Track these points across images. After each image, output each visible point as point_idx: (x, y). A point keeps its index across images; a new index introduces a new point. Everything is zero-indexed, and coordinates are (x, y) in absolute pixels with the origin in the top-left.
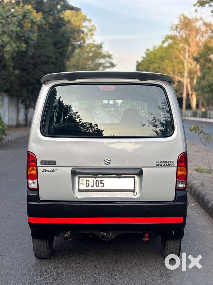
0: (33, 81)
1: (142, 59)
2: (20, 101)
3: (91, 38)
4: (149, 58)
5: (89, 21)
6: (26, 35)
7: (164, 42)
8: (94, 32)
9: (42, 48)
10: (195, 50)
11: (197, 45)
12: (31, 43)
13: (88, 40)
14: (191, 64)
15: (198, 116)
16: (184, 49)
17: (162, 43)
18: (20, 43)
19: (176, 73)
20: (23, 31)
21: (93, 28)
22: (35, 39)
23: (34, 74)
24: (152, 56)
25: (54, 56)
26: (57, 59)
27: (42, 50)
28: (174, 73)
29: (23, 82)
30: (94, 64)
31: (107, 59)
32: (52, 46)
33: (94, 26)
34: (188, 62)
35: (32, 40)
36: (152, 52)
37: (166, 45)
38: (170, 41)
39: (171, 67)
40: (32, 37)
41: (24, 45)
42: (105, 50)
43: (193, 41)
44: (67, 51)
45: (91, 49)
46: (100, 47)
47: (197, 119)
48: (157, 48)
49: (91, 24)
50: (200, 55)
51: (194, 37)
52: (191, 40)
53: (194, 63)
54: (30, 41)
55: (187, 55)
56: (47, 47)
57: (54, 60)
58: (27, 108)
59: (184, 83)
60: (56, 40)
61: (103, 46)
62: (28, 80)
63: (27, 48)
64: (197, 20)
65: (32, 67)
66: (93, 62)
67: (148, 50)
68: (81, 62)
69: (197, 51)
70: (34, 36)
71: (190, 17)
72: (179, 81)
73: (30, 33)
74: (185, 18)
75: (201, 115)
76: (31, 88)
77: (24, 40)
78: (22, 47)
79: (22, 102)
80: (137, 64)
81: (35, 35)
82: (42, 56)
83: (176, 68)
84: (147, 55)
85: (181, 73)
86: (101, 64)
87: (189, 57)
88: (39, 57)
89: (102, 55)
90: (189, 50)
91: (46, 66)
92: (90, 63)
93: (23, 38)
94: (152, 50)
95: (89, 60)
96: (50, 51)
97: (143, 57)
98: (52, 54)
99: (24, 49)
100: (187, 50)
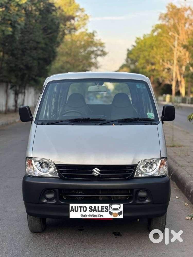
0: (22, 66)
1: (133, 47)
2: (9, 87)
3: (84, 27)
4: (140, 46)
5: (82, 10)
6: (12, 19)
7: (153, 31)
8: (86, 22)
9: (31, 34)
10: (184, 38)
11: (186, 33)
12: (18, 28)
13: (80, 28)
14: (180, 52)
15: (187, 102)
16: (174, 37)
17: (152, 32)
18: (6, 27)
19: (165, 61)
20: (8, 14)
21: (86, 17)
22: (23, 24)
23: (23, 60)
24: (143, 44)
25: (43, 41)
26: (46, 44)
27: (31, 36)
28: (163, 61)
29: (11, 67)
30: (86, 52)
31: (99, 47)
32: (41, 32)
33: (86, 15)
34: (177, 50)
35: (19, 24)
36: (142, 41)
37: (155, 34)
38: (160, 30)
39: (160, 54)
40: (19, 21)
41: (10, 29)
42: (97, 38)
43: (182, 29)
44: (56, 37)
45: (84, 37)
46: (92, 35)
47: (186, 105)
48: (147, 37)
49: (83, 14)
50: (189, 42)
51: (183, 25)
52: (180, 28)
53: (183, 51)
54: (16, 25)
55: (176, 43)
56: (36, 32)
57: (43, 46)
58: (16, 94)
59: (173, 70)
60: (46, 25)
61: (95, 34)
62: (16, 65)
63: (13, 32)
64: (185, 10)
65: (20, 52)
66: (85, 50)
67: (138, 39)
68: (73, 50)
69: (186, 39)
70: (22, 21)
71: (179, 6)
72: (168, 68)
73: (17, 17)
74: (173, 7)
75: (190, 101)
76: (20, 74)
77: (11, 24)
78: (8, 31)
79: (11, 88)
80: (128, 52)
81: (23, 19)
82: (31, 42)
83: (166, 56)
84: (138, 43)
85: (170, 61)
86: (93, 52)
87: (178, 45)
88: (28, 42)
89: (94, 43)
90: (178, 38)
91: (35, 51)
92: (82, 51)
93: (9, 22)
94: (142, 38)
95: (81, 48)
96: (39, 36)
97: (134, 46)
98: (41, 40)
99: (10, 33)
100: (176, 38)
